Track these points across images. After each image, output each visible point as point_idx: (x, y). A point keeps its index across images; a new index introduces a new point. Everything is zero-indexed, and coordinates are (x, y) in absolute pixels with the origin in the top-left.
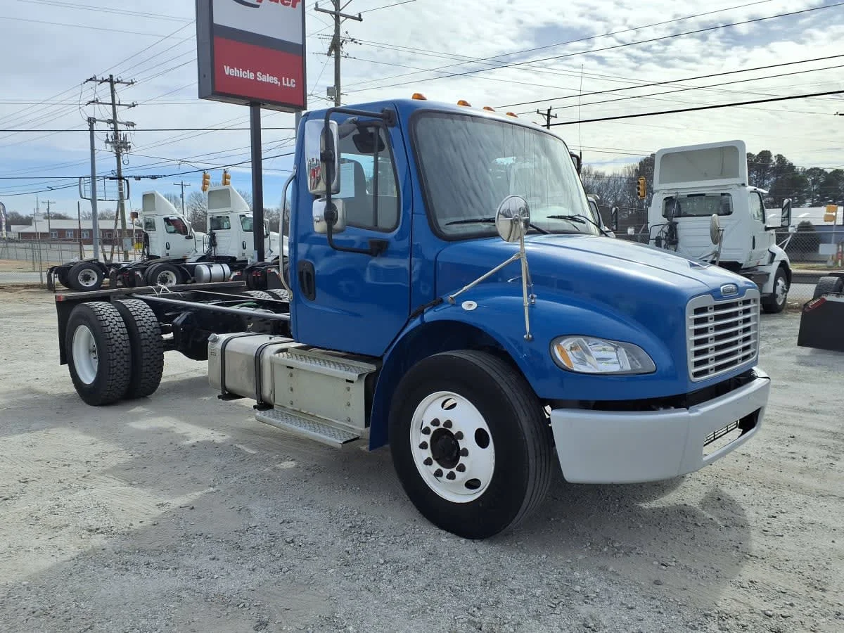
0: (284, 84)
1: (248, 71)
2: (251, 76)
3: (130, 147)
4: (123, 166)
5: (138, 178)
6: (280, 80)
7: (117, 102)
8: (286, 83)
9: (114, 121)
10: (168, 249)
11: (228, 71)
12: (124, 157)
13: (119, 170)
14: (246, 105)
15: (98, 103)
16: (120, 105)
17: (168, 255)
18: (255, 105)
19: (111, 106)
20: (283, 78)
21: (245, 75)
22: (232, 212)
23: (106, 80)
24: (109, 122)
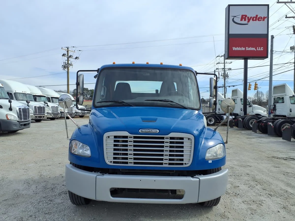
0: (258, 50)
1: (242, 47)
2: (243, 49)
3: (228, 76)
4: (226, 83)
5: (229, 87)
6: (256, 49)
7: (226, 62)
8: (259, 49)
9: (224, 69)
10: (219, 110)
11: (234, 49)
12: (226, 80)
13: (225, 84)
14: (243, 59)
15: (219, 63)
16: (226, 63)
17: (219, 112)
18: (246, 59)
19: (224, 64)
20: (258, 48)
21: (241, 49)
22: (238, 97)
23: (222, 56)
24: (223, 69)
